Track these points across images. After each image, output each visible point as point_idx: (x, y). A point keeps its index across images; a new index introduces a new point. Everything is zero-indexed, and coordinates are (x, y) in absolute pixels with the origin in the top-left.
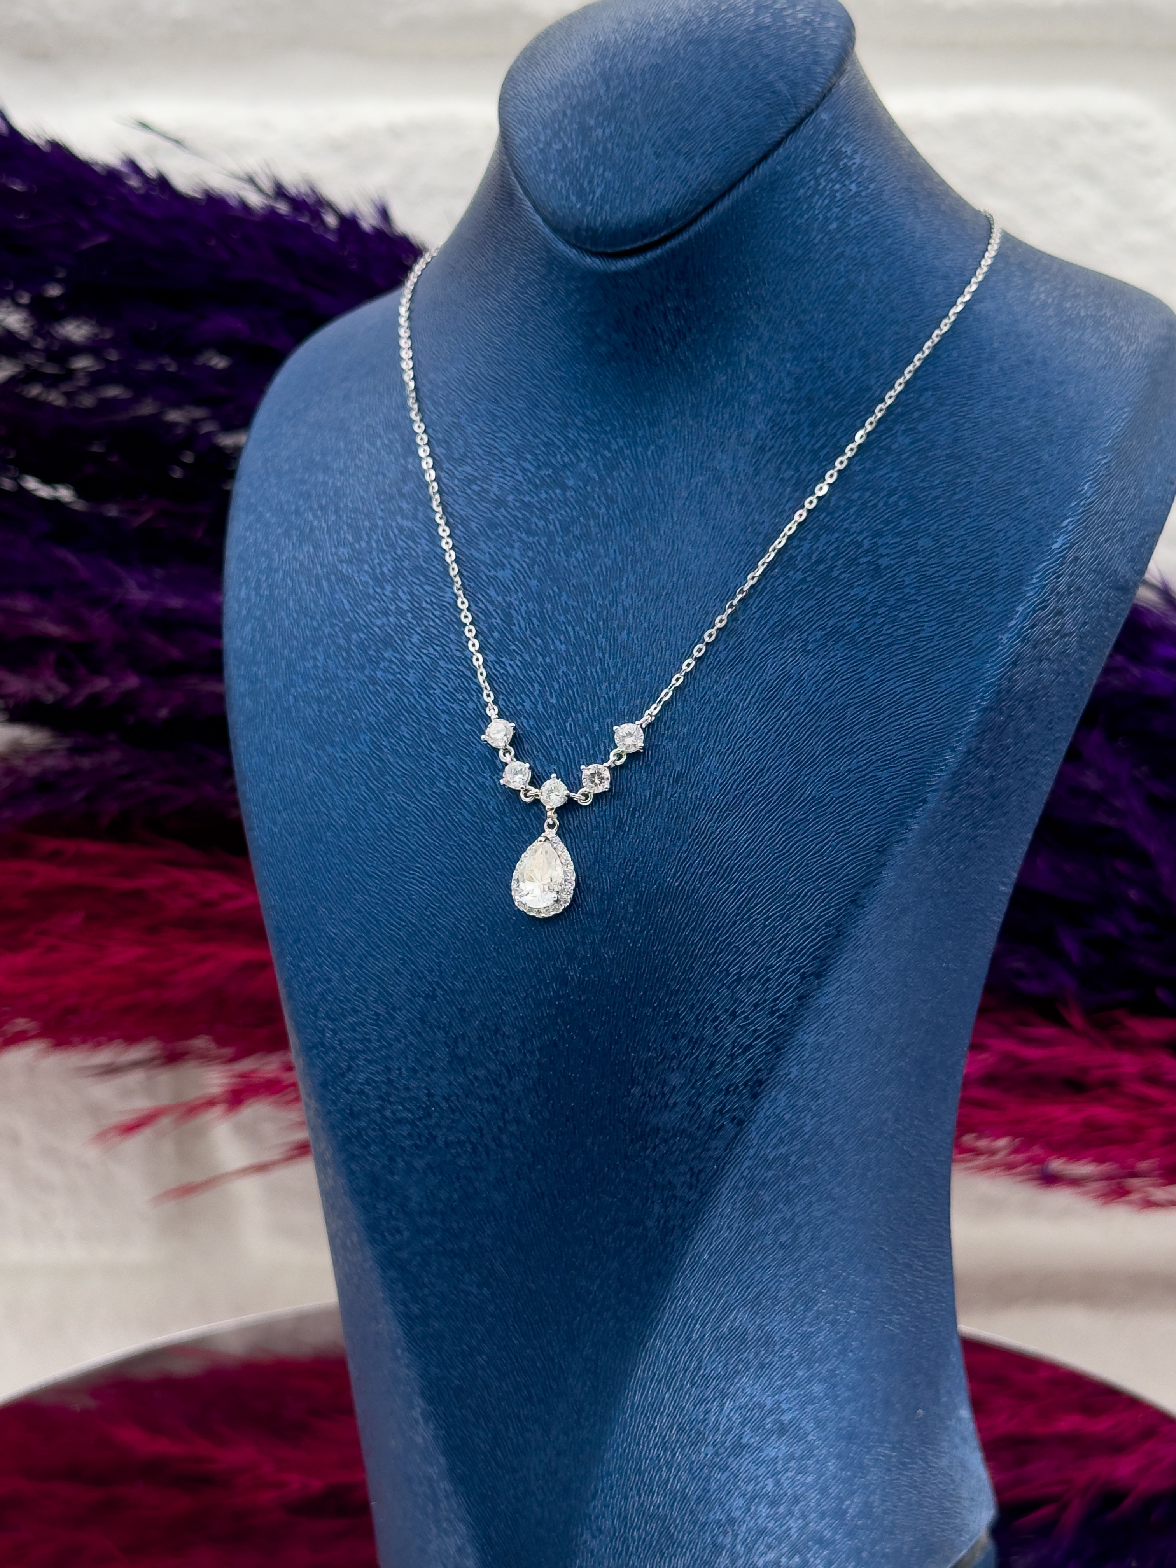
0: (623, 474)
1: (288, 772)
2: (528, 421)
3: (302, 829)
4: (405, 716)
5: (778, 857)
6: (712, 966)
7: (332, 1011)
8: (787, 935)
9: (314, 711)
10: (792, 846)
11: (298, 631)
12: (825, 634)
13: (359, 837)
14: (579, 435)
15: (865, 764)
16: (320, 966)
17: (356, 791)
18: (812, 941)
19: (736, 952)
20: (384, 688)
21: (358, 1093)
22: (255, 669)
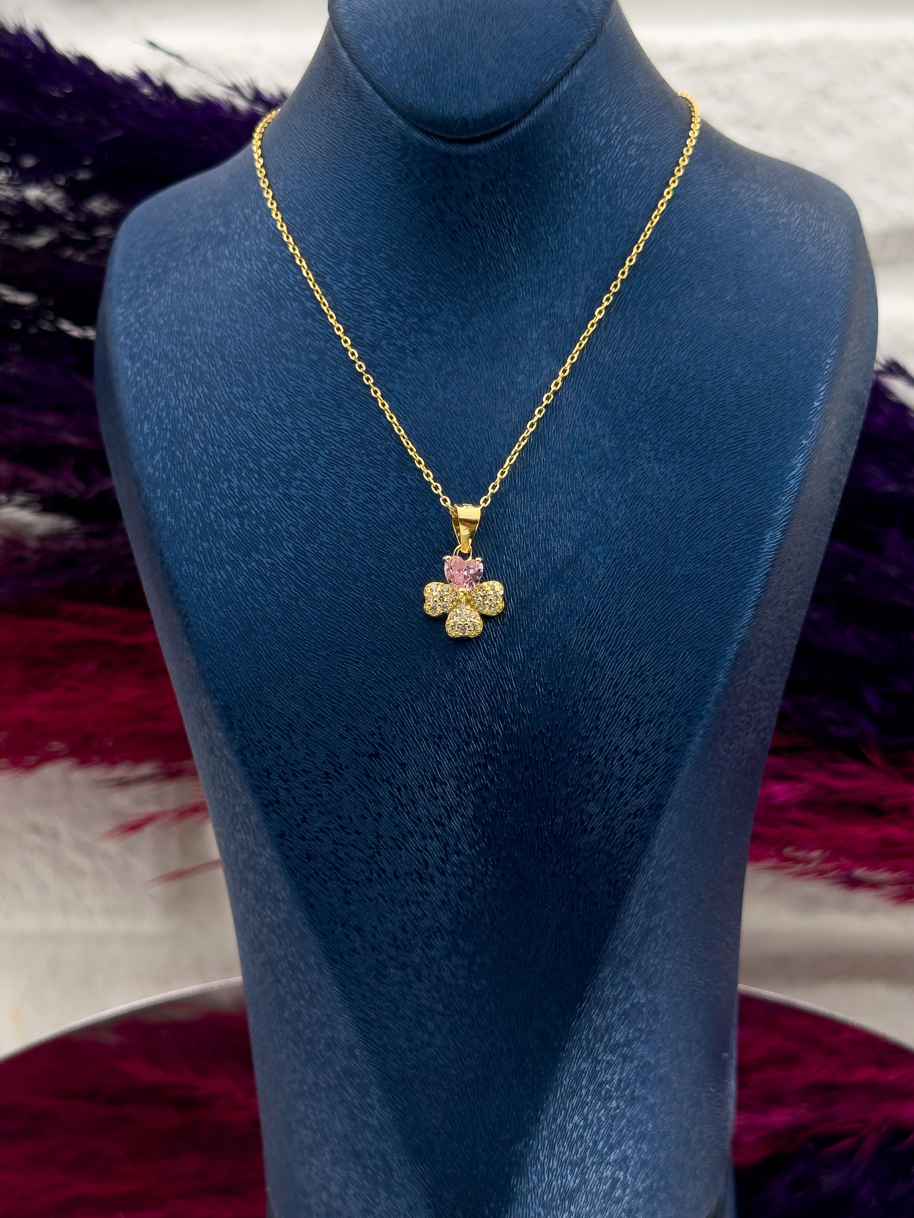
0: (481, 320)
1: (219, 577)
2: (390, 279)
3: (239, 624)
4: (322, 525)
5: (659, 625)
6: (614, 715)
7: (285, 773)
8: (674, 686)
9: (236, 525)
10: (670, 615)
11: (207, 458)
12: (671, 446)
13: (294, 627)
14: (438, 289)
15: (719, 547)
16: (270, 737)
17: (286, 589)
18: (694, 690)
19: (633, 703)
20: (298, 503)
21: (313, 840)
22: (172, 491)
